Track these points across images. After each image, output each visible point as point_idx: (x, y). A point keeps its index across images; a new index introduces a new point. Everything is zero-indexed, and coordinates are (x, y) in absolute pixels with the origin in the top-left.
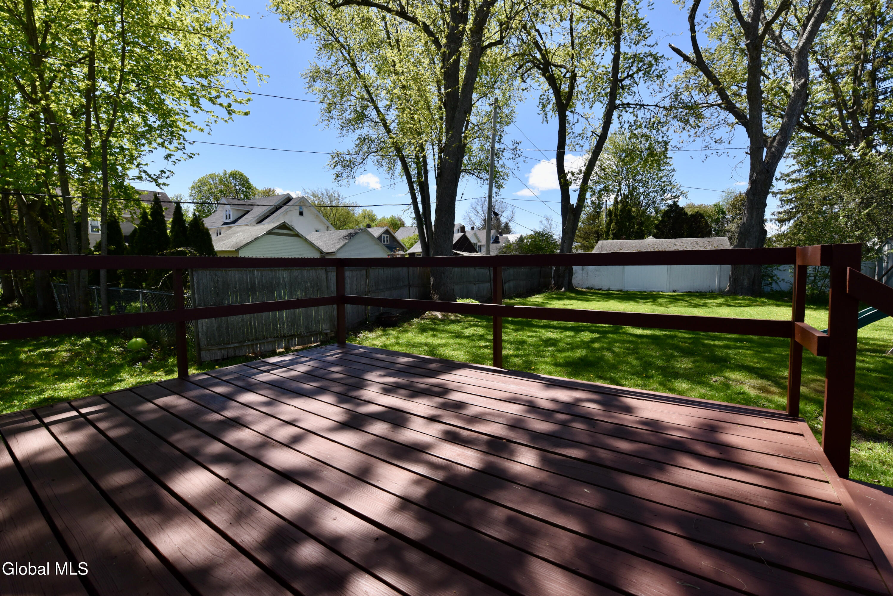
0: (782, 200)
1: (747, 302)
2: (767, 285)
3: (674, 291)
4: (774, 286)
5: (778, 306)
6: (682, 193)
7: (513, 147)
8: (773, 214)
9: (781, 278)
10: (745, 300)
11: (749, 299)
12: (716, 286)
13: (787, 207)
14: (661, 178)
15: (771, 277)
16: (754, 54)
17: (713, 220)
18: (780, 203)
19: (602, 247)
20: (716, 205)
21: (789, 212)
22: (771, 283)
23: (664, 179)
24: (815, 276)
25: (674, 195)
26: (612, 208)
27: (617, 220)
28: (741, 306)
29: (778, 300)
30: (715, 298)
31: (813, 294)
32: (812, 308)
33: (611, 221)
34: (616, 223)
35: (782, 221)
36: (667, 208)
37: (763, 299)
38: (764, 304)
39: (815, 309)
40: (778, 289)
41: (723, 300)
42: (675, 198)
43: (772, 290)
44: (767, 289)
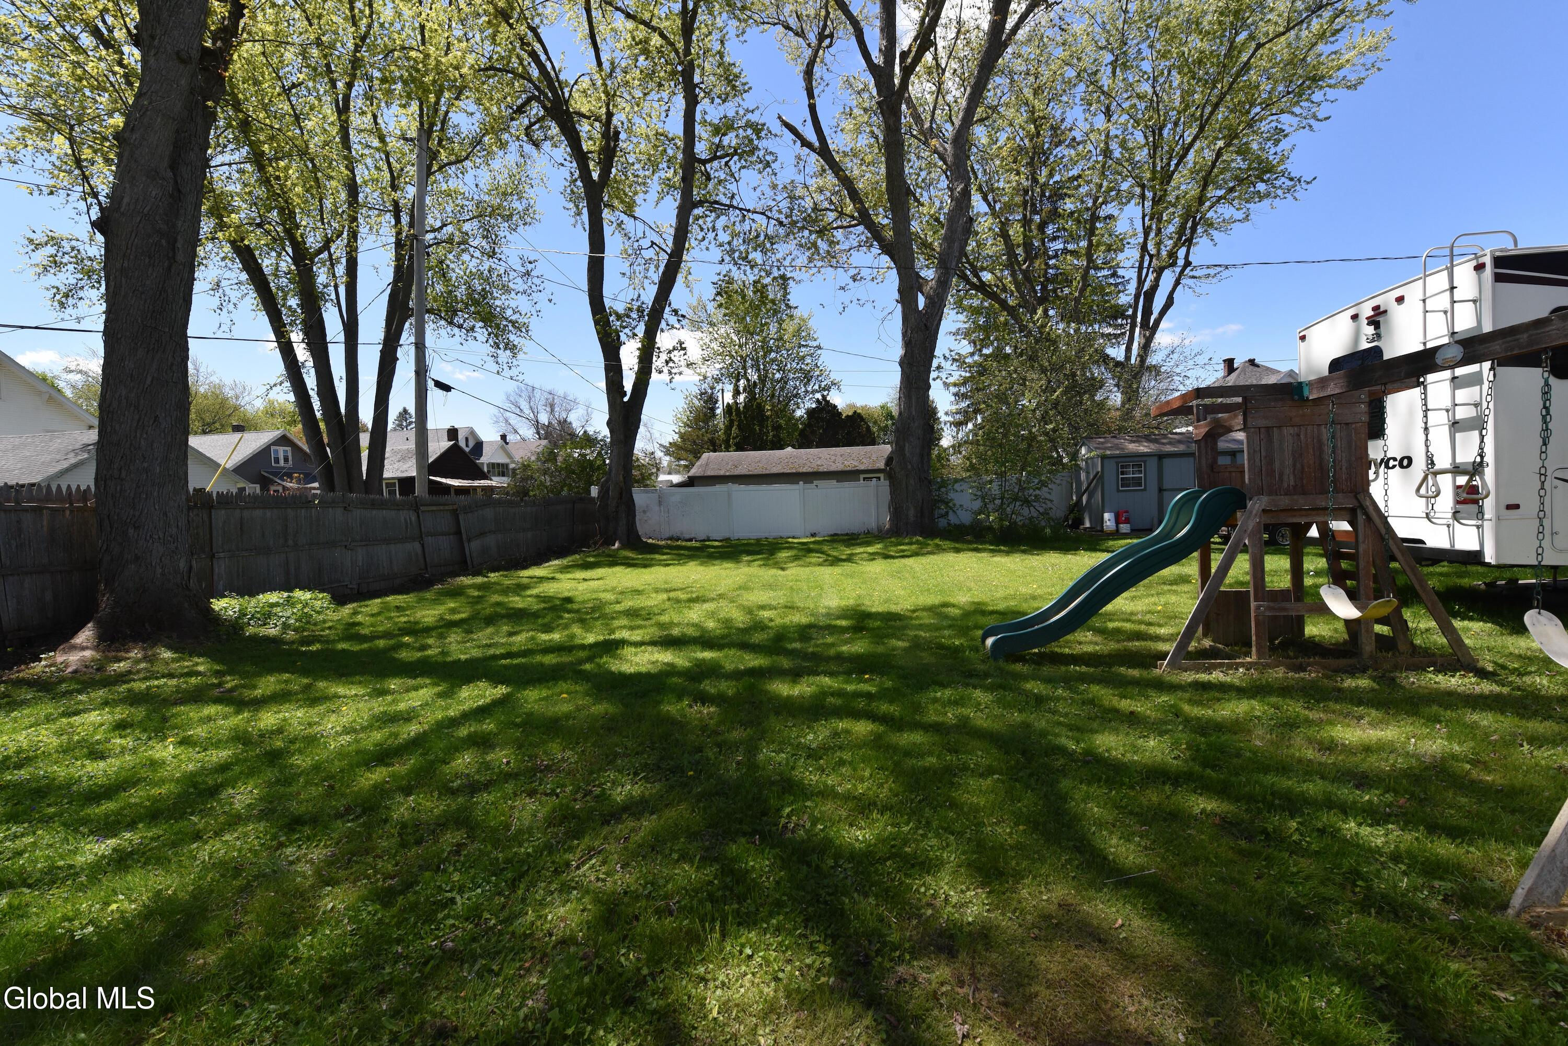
0: (955, 395)
1: (914, 547)
2: (942, 516)
3: (813, 535)
4: (951, 516)
5: (958, 551)
6: (833, 384)
7: (523, 270)
8: (946, 414)
9: (958, 503)
10: (911, 544)
11: (917, 542)
12: (872, 524)
13: (963, 405)
14: (803, 358)
15: (946, 503)
16: (891, 122)
17: (880, 429)
18: (953, 398)
19: (707, 464)
20: (883, 407)
21: (965, 412)
22: (947, 513)
23: (808, 360)
24: (1002, 498)
25: (823, 384)
26: (731, 402)
27: (740, 421)
28: (903, 557)
29: (956, 540)
30: (868, 544)
31: (1002, 527)
32: (1003, 551)
33: (731, 422)
34: (739, 426)
35: (958, 424)
36: (814, 406)
37: (937, 541)
38: (939, 550)
39: (1008, 553)
40: (958, 522)
41: (879, 546)
42: (824, 389)
43: (949, 524)
44: (942, 523)
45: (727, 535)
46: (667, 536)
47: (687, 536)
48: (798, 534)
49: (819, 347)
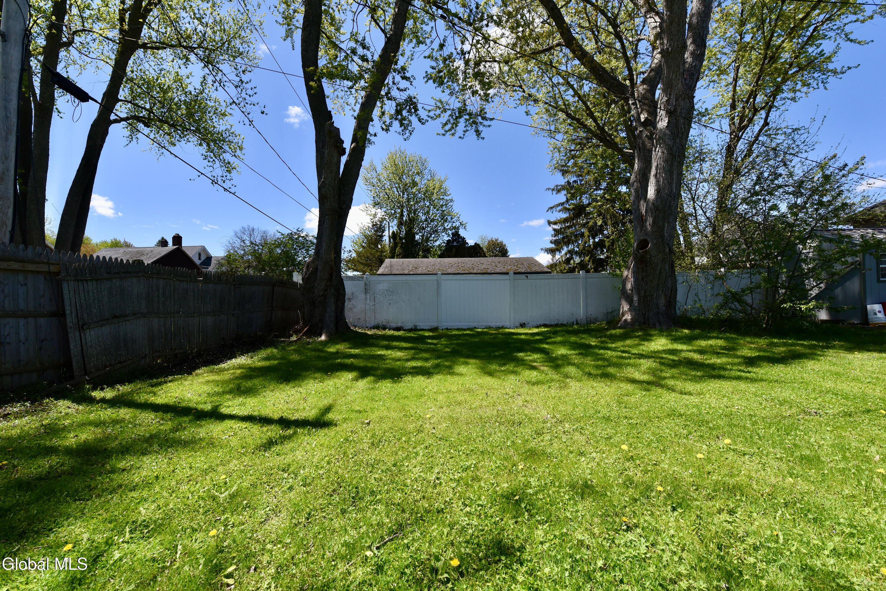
3: (523, 326)
23: (444, 208)
25: (454, 225)
27: (402, 244)
33: (396, 245)
34: (401, 247)
42: (455, 228)
45: (435, 325)
46: (372, 324)
47: (394, 325)
48: (507, 324)
49: (452, 201)
